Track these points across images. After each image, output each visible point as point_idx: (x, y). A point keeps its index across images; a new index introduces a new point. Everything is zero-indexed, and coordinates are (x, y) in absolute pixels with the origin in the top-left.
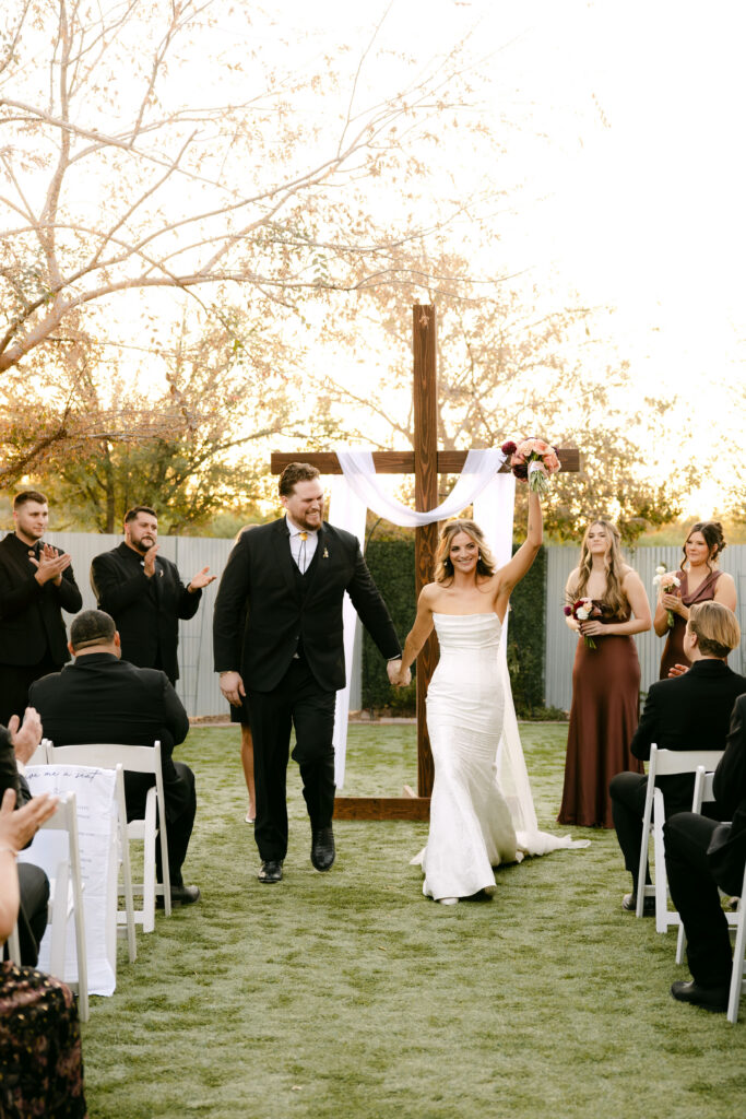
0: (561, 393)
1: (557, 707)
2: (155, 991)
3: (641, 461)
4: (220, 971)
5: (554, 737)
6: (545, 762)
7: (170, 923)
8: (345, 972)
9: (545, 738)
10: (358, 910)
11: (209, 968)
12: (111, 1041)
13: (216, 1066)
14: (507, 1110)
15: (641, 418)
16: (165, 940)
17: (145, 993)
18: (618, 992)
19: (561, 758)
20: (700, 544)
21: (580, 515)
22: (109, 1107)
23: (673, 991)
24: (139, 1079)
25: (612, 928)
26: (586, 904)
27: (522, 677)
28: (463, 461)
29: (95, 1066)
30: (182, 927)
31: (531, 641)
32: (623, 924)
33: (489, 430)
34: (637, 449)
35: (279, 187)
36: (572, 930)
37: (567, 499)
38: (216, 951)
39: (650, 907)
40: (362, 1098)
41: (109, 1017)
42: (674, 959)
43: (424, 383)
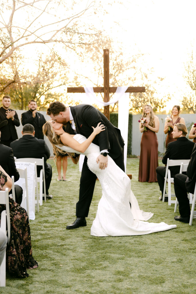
1: (135, 155)
2: (46, 219)
3: (157, 93)
4: (61, 214)
5: (135, 162)
6: (134, 167)
7: (46, 203)
8: (92, 214)
9: (133, 162)
11: (58, 213)
12: (36, 230)
13: (63, 236)
14: (138, 245)
15: (156, 82)
16: (45, 207)
17: (43, 219)
18: (161, 219)
19: (138, 166)
20: (176, 110)
22: (38, 245)
23: (175, 218)
24: (44, 239)
25: (157, 204)
26: (150, 199)
28: (116, 90)
29: (33, 236)
30: (49, 204)
32: (160, 204)
34: (155, 90)
35: (71, 17)
36: (147, 205)
38: (59, 210)
39: (166, 199)
40: (101, 243)
41: (35, 225)
42: (174, 211)
43: (106, 69)
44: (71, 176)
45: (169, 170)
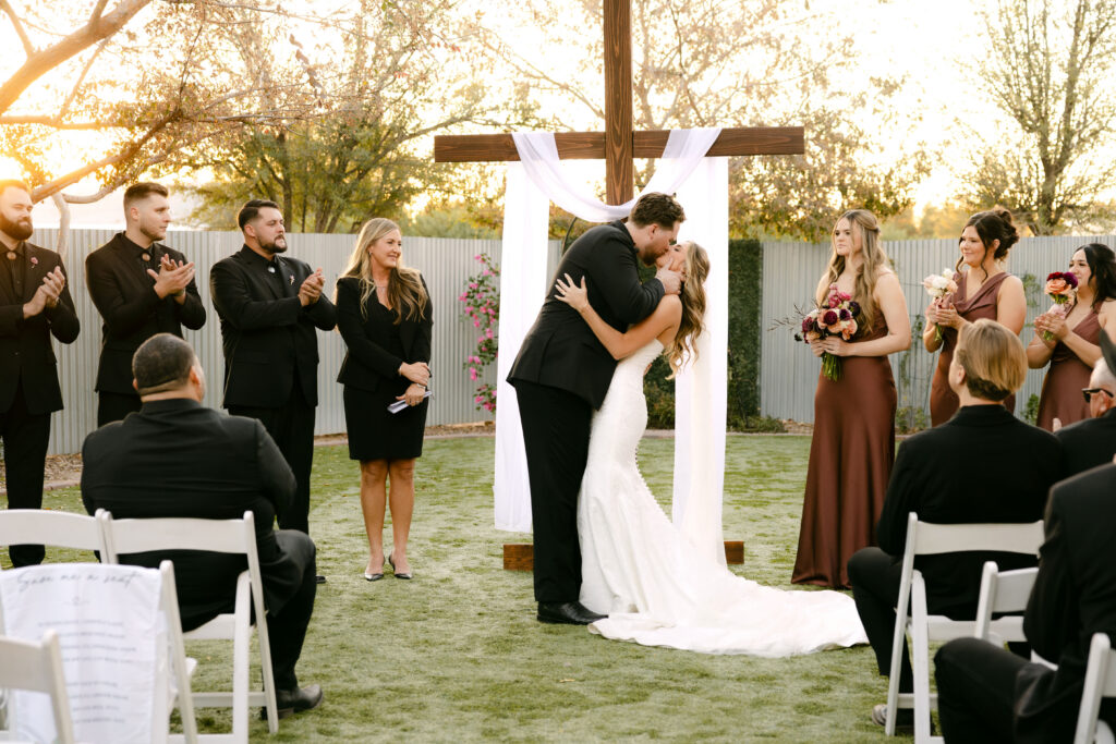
0: (777, 74)
1: (774, 417)
3: (866, 147)
5: (770, 453)
6: (761, 487)
9: (761, 454)
10: (522, 721)
15: (867, 100)
21: (798, 207)
26: (817, 709)
27: (735, 384)
28: (664, 143)
31: (745, 345)
33: (699, 117)
34: (861, 134)
37: (784, 189)
43: (617, 49)
44: (459, 543)
45: (918, 575)
